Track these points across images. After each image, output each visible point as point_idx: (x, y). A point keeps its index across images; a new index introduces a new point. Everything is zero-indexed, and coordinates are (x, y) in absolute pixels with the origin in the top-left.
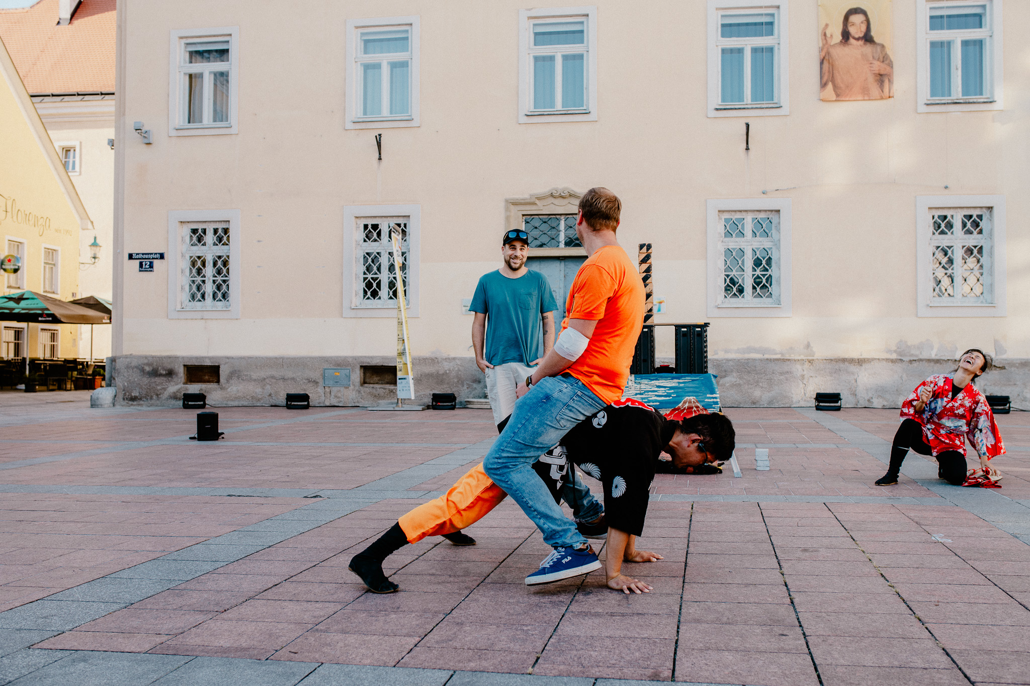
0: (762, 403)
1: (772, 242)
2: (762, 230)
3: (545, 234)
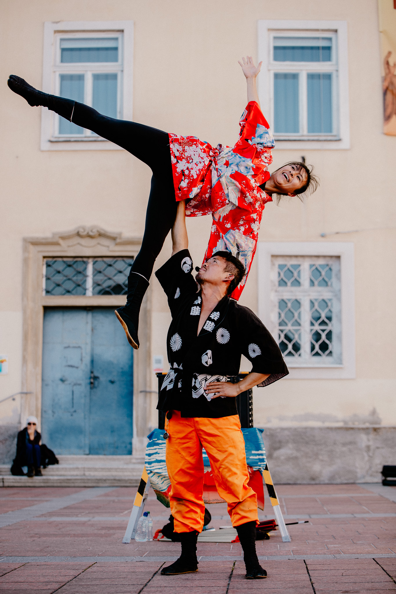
0: (322, 479)
1: (332, 292)
2: (321, 278)
3: (69, 279)
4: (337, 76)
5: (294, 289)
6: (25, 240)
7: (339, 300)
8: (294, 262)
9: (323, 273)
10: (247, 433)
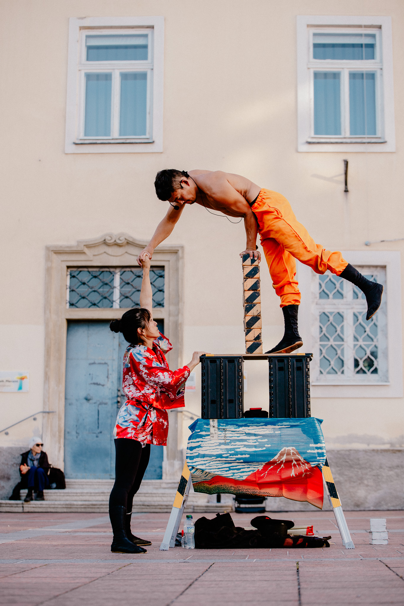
0: (367, 505)
3: (94, 291)
4: (382, 75)
5: (336, 301)
6: (48, 248)
7: (385, 313)
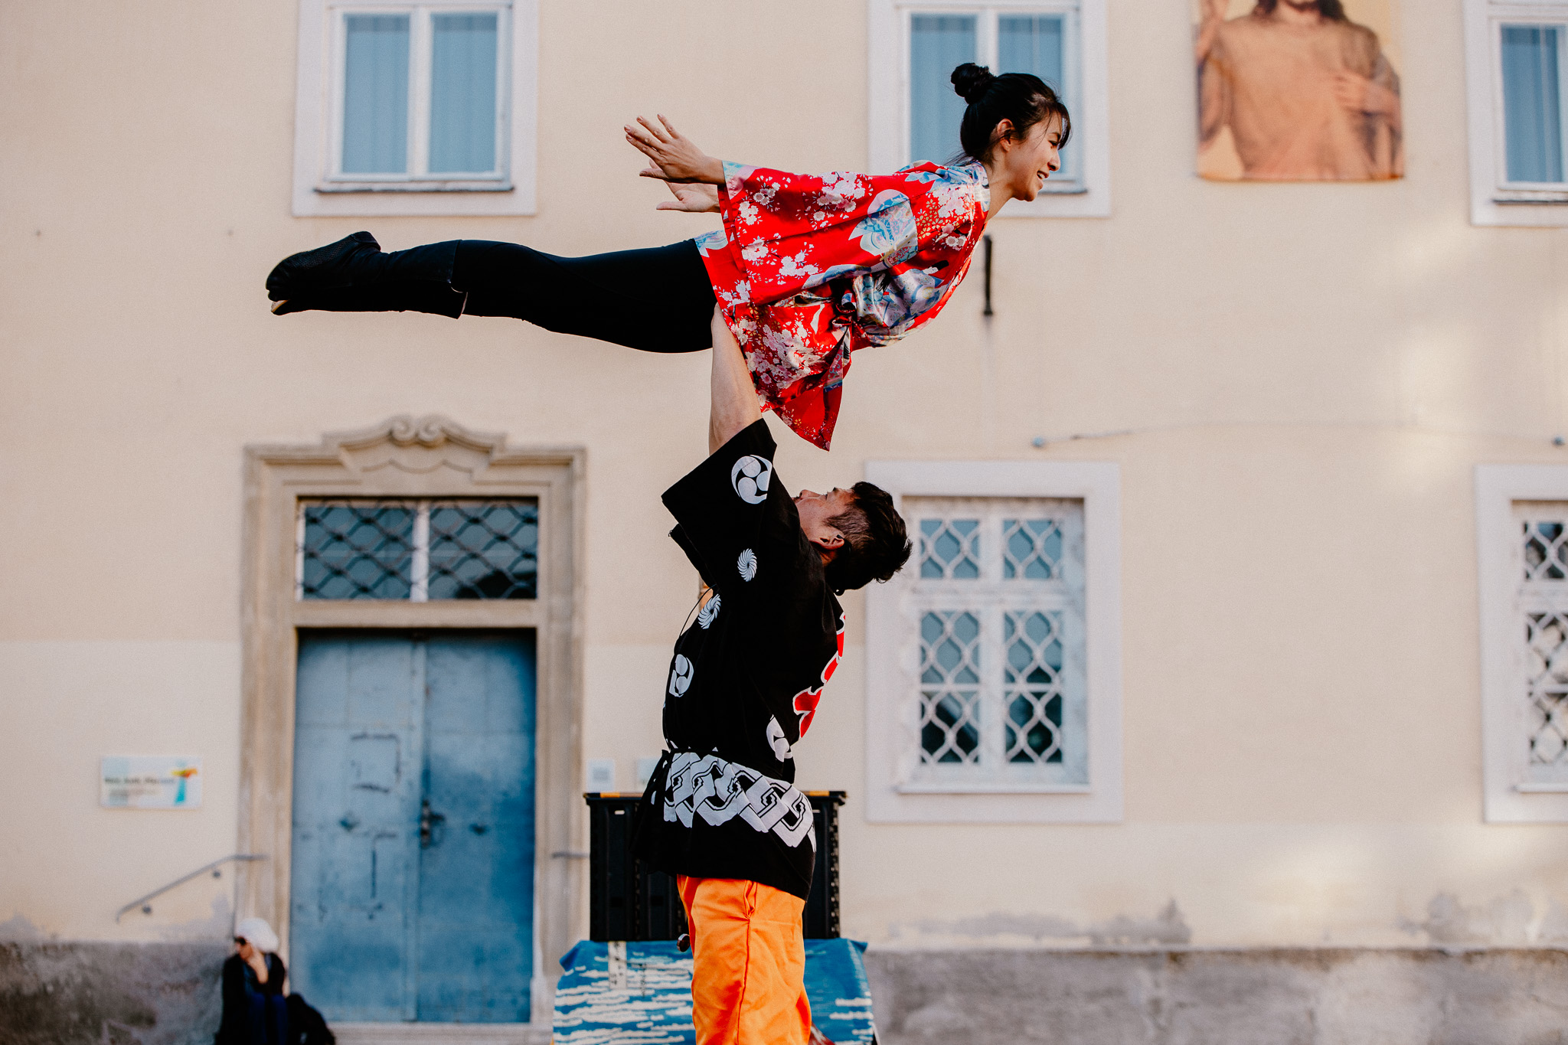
1: (1062, 593)
2: (1032, 557)
3: (366, 557)
4: (1078, 24)
5: (962, 584)
6: (250, 452)
7: (1081, 613)
8: (962, 513)
9: (1039, 543)
10: (824, 952)
